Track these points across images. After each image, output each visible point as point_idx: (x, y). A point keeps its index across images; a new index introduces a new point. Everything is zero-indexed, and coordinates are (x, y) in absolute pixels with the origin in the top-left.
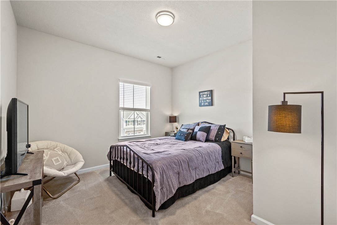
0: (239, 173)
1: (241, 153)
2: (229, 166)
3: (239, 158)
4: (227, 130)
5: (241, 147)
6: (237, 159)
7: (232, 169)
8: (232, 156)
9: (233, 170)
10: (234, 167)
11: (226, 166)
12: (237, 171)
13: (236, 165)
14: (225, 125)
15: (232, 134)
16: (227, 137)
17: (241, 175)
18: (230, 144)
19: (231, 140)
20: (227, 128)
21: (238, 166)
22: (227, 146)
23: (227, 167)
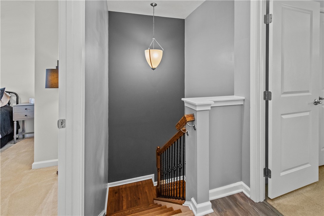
0: (24, 137)
1: (26, 116)
2: (9, 133)
3: (23, 121)
4: (8, 94)
5: (26, 109)
6: (22, 122)
7: (13, 135)
8: (14, 121)
9: (15, 136)
10: (17, 133)
11: (5, 134)
12: (21, 136)
13: (20, 130)
14: (5, 88)
15: (14, 98)
16: (8, 102)
17: (26, 139)
18: (12, 108)
19: (13, 104)
20: (7, 92)
21: (23, 131)
22: (6, 111)
23: (6, 136)
